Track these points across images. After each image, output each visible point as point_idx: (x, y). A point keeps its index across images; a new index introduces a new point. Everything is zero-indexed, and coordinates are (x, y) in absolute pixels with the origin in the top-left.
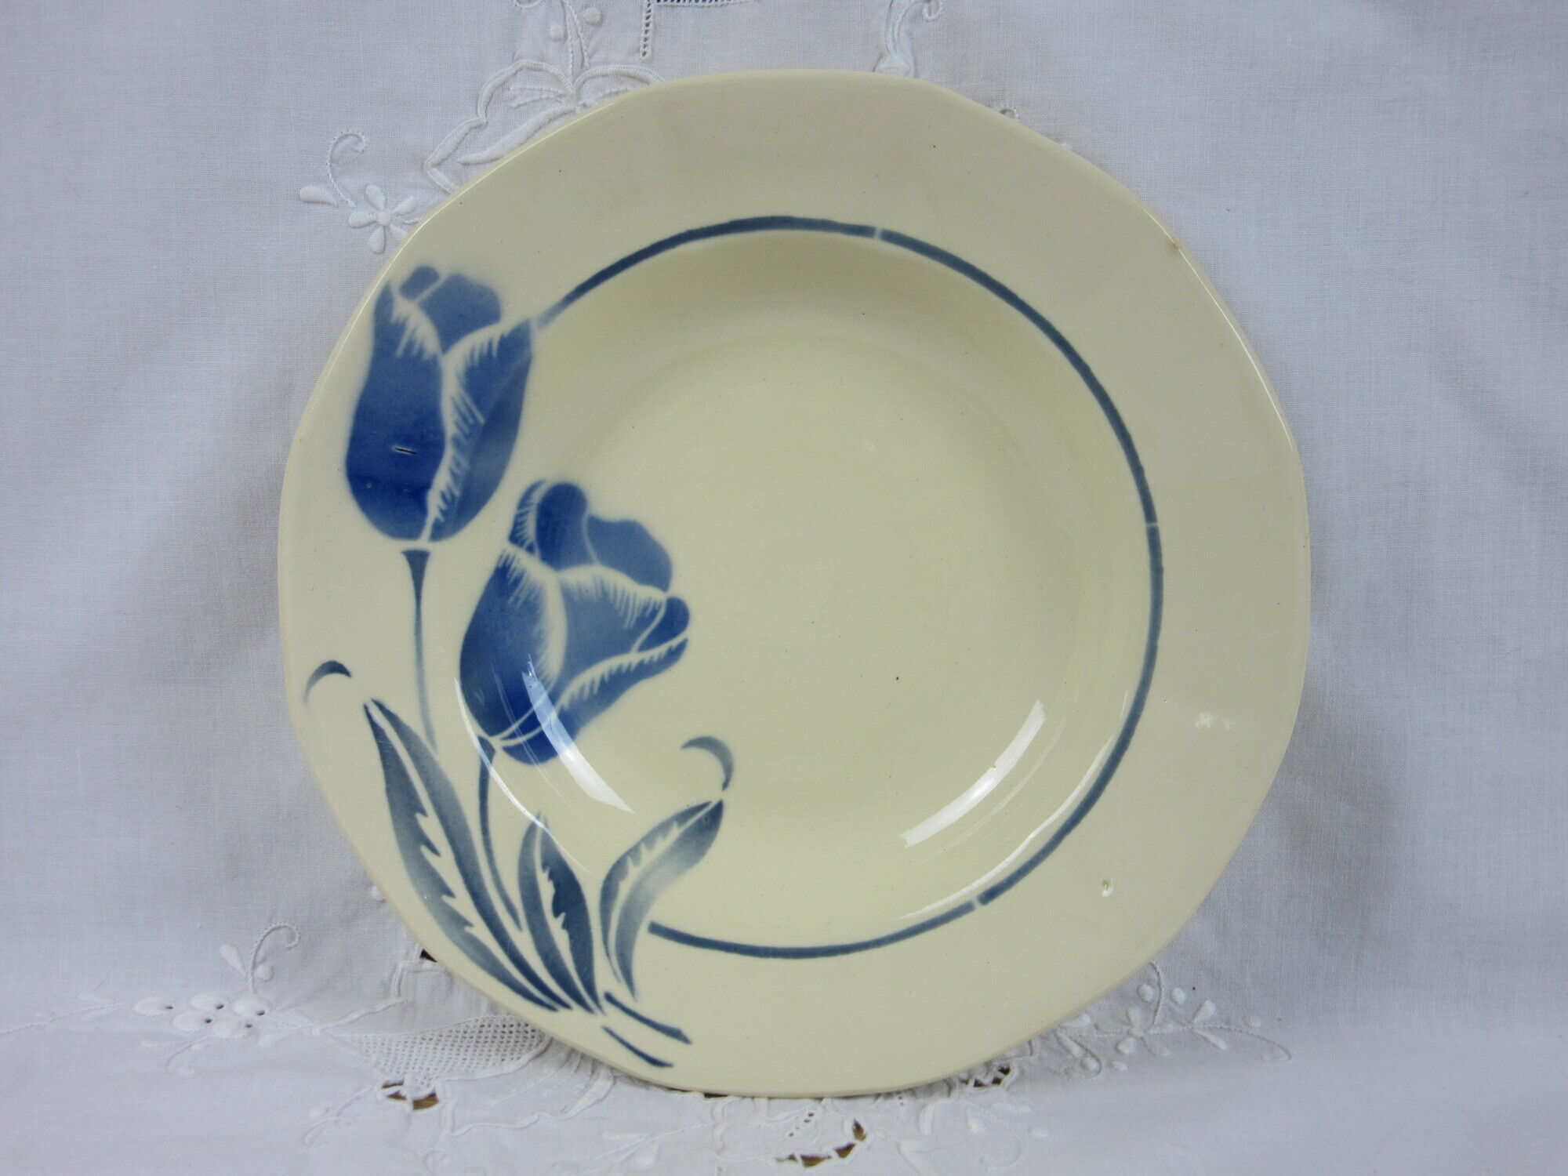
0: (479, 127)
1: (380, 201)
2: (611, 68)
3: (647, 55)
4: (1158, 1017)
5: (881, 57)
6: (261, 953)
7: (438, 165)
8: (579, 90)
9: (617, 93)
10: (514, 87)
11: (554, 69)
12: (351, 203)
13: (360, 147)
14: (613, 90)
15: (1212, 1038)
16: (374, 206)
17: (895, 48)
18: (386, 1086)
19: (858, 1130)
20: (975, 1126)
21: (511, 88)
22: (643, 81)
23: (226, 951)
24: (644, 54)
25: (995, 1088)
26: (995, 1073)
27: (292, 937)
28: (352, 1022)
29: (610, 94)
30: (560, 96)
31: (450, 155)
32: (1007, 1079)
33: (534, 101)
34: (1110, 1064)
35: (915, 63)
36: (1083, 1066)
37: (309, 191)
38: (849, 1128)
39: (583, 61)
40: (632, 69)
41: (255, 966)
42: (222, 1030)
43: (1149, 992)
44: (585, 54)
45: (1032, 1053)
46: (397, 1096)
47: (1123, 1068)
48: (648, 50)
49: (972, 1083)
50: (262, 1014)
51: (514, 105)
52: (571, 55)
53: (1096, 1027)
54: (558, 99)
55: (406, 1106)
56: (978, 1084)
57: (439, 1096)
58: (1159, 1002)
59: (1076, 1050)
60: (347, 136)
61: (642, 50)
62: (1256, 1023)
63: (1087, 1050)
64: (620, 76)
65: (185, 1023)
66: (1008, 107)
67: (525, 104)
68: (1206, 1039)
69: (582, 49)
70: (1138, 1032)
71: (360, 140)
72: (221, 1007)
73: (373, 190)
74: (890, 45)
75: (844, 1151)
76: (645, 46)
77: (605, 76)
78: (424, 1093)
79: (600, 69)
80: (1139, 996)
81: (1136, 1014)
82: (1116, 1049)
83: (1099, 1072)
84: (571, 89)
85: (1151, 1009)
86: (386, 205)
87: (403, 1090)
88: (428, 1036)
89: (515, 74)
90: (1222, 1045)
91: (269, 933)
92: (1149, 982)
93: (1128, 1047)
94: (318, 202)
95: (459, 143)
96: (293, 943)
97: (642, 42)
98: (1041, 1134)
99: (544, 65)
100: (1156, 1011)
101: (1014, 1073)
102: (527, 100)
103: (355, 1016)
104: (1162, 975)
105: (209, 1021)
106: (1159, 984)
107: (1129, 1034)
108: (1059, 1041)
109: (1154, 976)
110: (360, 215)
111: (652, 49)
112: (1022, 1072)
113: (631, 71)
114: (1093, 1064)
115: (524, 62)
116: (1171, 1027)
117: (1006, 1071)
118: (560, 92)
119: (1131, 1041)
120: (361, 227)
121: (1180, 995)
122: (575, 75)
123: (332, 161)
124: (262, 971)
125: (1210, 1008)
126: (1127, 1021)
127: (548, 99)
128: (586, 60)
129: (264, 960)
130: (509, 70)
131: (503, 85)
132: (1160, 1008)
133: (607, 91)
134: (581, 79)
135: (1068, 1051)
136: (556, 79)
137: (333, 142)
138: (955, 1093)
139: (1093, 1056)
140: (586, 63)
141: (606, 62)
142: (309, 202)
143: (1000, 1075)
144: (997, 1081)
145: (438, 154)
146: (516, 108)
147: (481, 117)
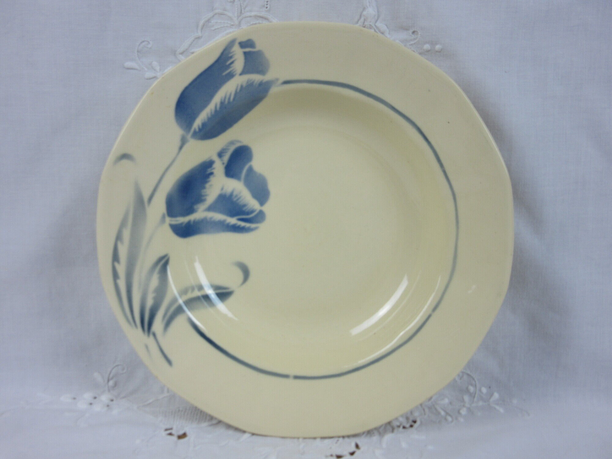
0: (199, 38)
1: (158, 68)
2: (253, 14)
3: (268, 8)
4: (475, 399)
5: (364, 9)
6: (111, 376)
7: (182, 53)
8: (240, 23)
9: (255, 24)
10: (213, 21)
11: (230, 14)
12: (146, 69)
13: (149, 46)
14: (254, 23)
15: (497, 407)
16: (155, 70)
17: (370, 6)
18: (166, 430)
19: (357, 446)
20: (404, 445)
21: (212, 22)
22: (266, 19)
23: (96, 375)
24: (267, 8)
25: (411, 429)
26: (410, 423)
27: (123, 369)
28: (150, 404)
29: (253, 24)
30: (232, 25)
31: (187, 49)
32: (416, 425)
33: (221, 27)
34: (456, 419)
35: (378, 12)
36: (446, 419)
37: (128, 64)
38: (353, 445)
39: (241, 10)
40: (262, 14)
41: (108, 381)
42: (97, 408)
43: (472, 389)
44: (242, 8)
45: (425, 414)
46: (170, 434)
47: (462, 420)
48: (268, 6)
49: (401, 427)
50: (112, 400)
51: (213, 29)
52: (237, 8)
53: (451, 403)
54: (231, 26)
55: (174, 438)
56: (404, 427)
57: (188, 433)
58: (475, 393)
59: (443, 413)
60: (143, 42)
61: (266, 6)
62: (515, 401)
63: (447, 414)
64: (256, 17)
65: (82, 405)
66: (416, 30)
67: (218, 29)
68: (495, 408)
69: (241, 6)
70: (467, 405)
71: (149, 43)
72: (95, 398)
73: (155, 64)
74: (368, 4)
75: (352, 454)
76: (267, 5)
77: (250, 17)
78: (181, 433)
79: (249, 14)
80: (467, 390)
81: (466, 398)
82: (459, 412)
83: (452, 422)
84: (237, 22)
85: (472, 396)
86: (160, 70)
87: (173, 432)
88: (181, 409)
89: (213, 16)
90: (502, 410)
91: (115, 367)
92: (472, 385)
93: (464, 412)
94: (132, 69)
95: (191, 45)
96: (125, 371)
97: (266, 3)
98: (430, 447)
99: (226, 12)
100: (474, 397)
101: (418, 423)
102: (219, 27)
103: (150, 401)
104: (477, 382)
105: (91, 404)
106: (476, 386)
107: (464, 406)
108: (436, 409)
109: (474, 382)
110: (149, 74)
111: (270, 6)
112: (421, 422)
113: (261, 15)
114: (449, 419)
115: (217, 11)
116: (481, 403)
117: (415, 422)
118: (232, 23)
119: (465, 409)
120: (150, 79)
121: (484, 390)
122: (238, 17)
123: (138, 52)
124: (111, 383)
125: (496, 395)
126: (463, 401)
127: (227, 26)
128: (243, 10)
129: (112, 379)
130: (211, 14)
131: (208, 21)
132: (476, 396)
133: (252, 23)
134: (241, 18)
135: (439, 413)
136: (231, 19)
137: (138, 44)
138: (395, 431)
139: (450, 415)
140: (243, 12)
141: (251, 11)
142: (128, 69)
143: (413, 424)
144: (411, 426)
145: (182, 49)
146: (214, 30)
147: (199, 34)
